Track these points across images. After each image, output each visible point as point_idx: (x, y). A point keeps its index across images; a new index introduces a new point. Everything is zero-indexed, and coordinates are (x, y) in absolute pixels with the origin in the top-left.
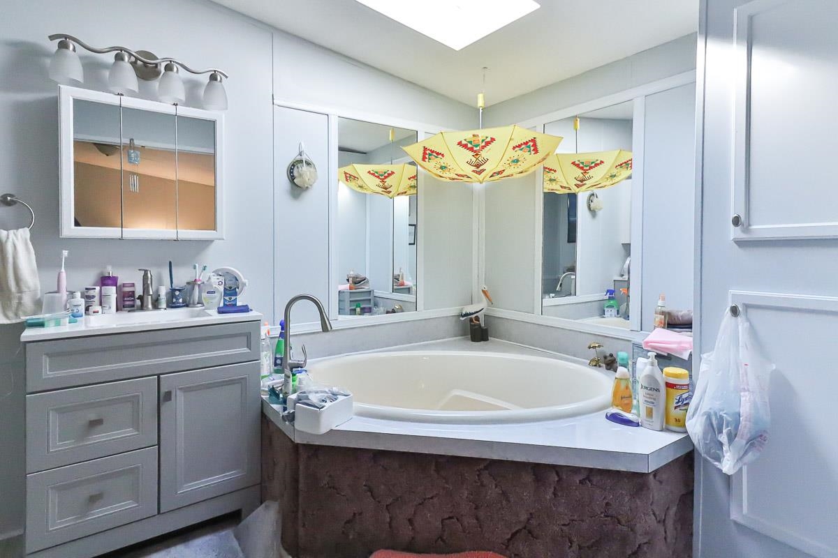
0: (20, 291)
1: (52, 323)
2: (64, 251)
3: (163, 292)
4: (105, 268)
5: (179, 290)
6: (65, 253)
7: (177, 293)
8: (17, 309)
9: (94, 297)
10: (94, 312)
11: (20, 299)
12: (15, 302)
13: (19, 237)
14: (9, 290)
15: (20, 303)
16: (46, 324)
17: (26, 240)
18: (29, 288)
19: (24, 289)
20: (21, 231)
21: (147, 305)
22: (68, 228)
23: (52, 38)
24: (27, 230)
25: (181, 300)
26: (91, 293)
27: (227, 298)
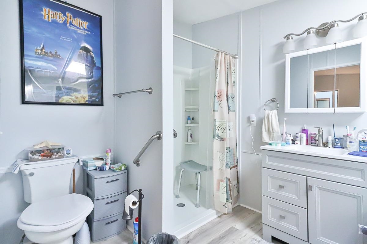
0: (273, 132)
1: (274, 145)
2: (285, 118)
3: (330, 139)
4: (304, 125)
5: (338, 139)
6: (285, 119)
7: (337, 140)
8: (273, 138)
9: (298, 137)
10: (296, 144)
11: (273, 135)
12: (272, 136)
13: (273, 113)
14: (270, 131)
15: (273, 136)
16: (272, 144)
17: (275, 114)
18: (275, 131)
19: (274, 131)
20: (274, 111)
21: (320, 144)
22: (288, 109)
23: (285, 38)
24: (276, 110)
25: (339, 144)
26: (297, 135)
27: (362, 147)
